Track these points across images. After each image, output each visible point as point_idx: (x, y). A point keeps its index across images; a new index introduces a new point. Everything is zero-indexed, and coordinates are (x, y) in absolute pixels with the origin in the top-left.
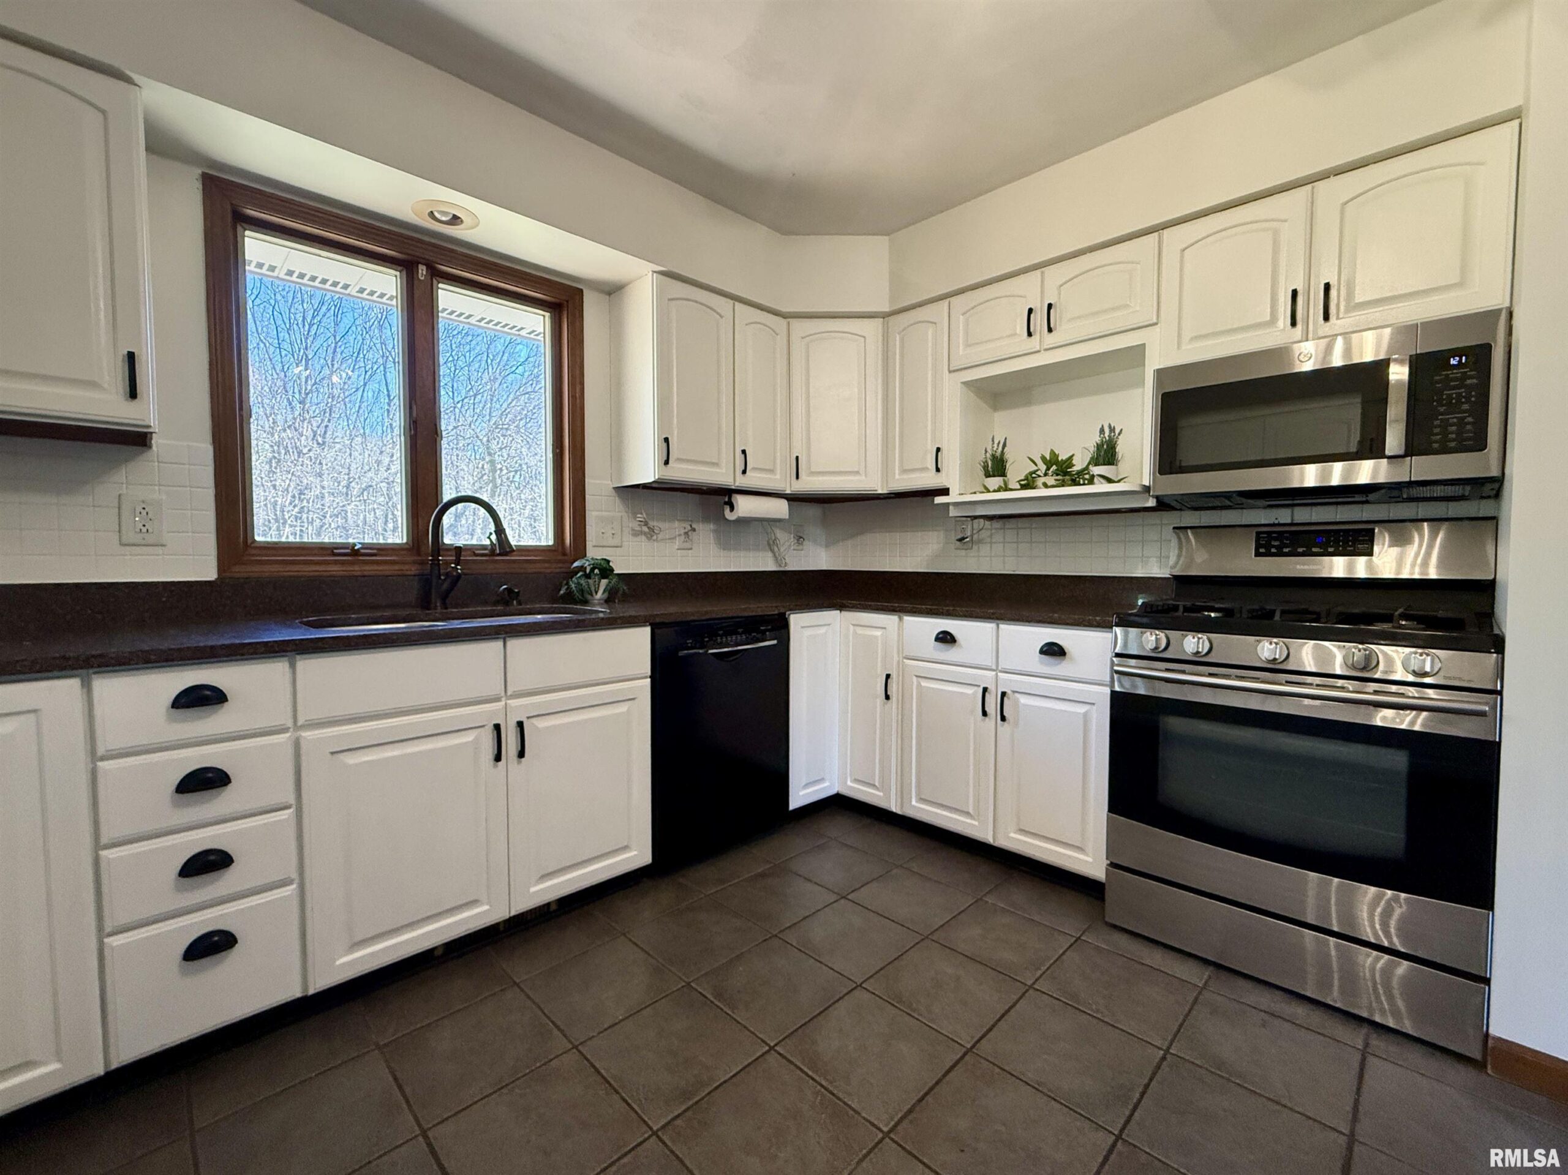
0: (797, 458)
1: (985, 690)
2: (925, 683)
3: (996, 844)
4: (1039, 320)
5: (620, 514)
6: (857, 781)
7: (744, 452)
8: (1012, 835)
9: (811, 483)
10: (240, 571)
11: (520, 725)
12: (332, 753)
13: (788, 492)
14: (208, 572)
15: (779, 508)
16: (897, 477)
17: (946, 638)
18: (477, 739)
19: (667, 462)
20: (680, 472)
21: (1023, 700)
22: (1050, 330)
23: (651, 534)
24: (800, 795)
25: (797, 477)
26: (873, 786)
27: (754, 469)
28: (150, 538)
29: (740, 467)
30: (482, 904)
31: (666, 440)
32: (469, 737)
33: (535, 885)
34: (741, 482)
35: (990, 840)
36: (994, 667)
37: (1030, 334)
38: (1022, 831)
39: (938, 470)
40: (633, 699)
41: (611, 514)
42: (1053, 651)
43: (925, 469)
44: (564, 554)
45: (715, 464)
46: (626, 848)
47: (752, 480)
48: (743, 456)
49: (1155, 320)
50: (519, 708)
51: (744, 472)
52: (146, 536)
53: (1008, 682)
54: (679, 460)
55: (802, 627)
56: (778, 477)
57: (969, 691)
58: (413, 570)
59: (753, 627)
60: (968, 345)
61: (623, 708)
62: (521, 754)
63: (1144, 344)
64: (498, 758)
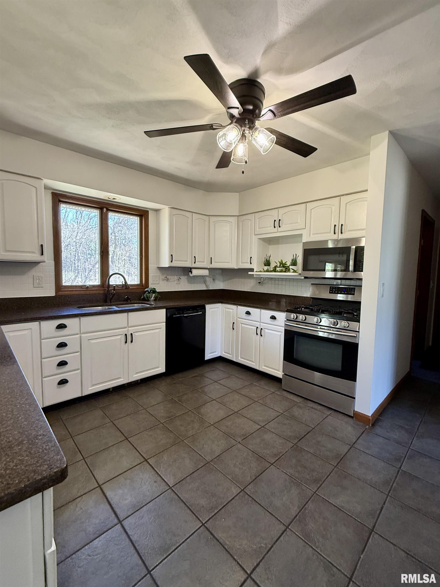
0: (211, 258)
1: (257, 328)
2: (243, 325)
3: (259, 370)
4: (277, 223)
5: (158, 274)
6: (225, 352)
7: (195, 257)
8: (263, 367)
9: (215, 265)
10: (60, 293)
11: (132, 334)
12: (88, 340)
13: (209, 268)
14: (53, 294)
15: (206, 272)
16: (240, 264)
17: (248, 313)
18: (121, 338)
19: (172, 262)
20: (175, 264)
21: (266, 330)
22: (280, 227)
23: (168, 280)
24: (208, 356)
25: (211, 263)
26: (229, 354)
27: (198, 261)
28: (40, 286)
29: (193, 261)
30: (122, 379)
31: (172, 255)
32: (119, 337)
33: (135, 375)
34: (194, 265)
35: (258, 369)
36: (260, 321)
37: (275, 227)
38: (265, 366)
39: (251, 263)
40: (161, 328)
41: (156, 274)
42: (273, 318)
43: (247, 263)
44: (143, 286)
45: (186, 261)
46: (158, 367)
47: (197, 265)
48: (194, 258)
49: (304, 228)
50: (131, 330)
51: (195, 263)
52: (39, 285)
53: (263, 326)
54: (176, 260)
55: (210, 308)
56: (205, 263)
57: (254, 328)
58: (102, 292)
59: (195, 308)
60: (259, 228)
61: (158, 331)
62: (132, 342)
63: (302, 234)
64: (126, 342)
